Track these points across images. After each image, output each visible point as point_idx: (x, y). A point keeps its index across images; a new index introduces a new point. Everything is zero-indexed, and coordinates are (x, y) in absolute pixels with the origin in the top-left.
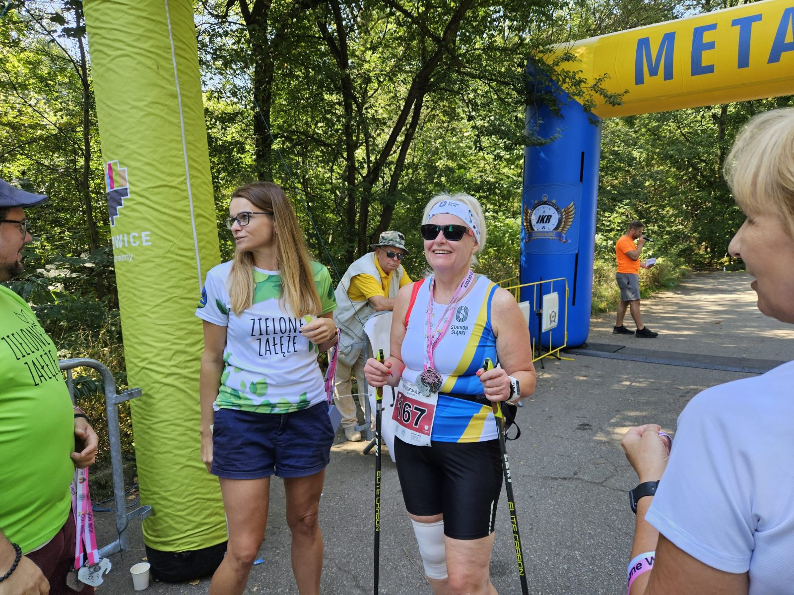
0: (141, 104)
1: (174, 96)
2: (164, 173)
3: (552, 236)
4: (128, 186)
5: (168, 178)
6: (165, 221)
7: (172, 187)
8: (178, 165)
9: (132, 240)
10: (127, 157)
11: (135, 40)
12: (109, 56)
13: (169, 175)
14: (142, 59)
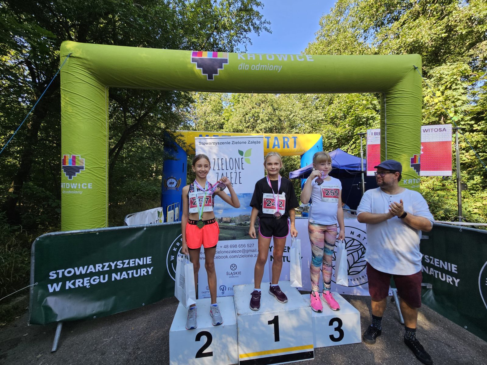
1: (105, 136)
2: (99, 162)
3: (174, 189)
4: (84, 166)
5: (101, 165)
6: (98, 180)
7: (101, 168)
14: (97, 122)
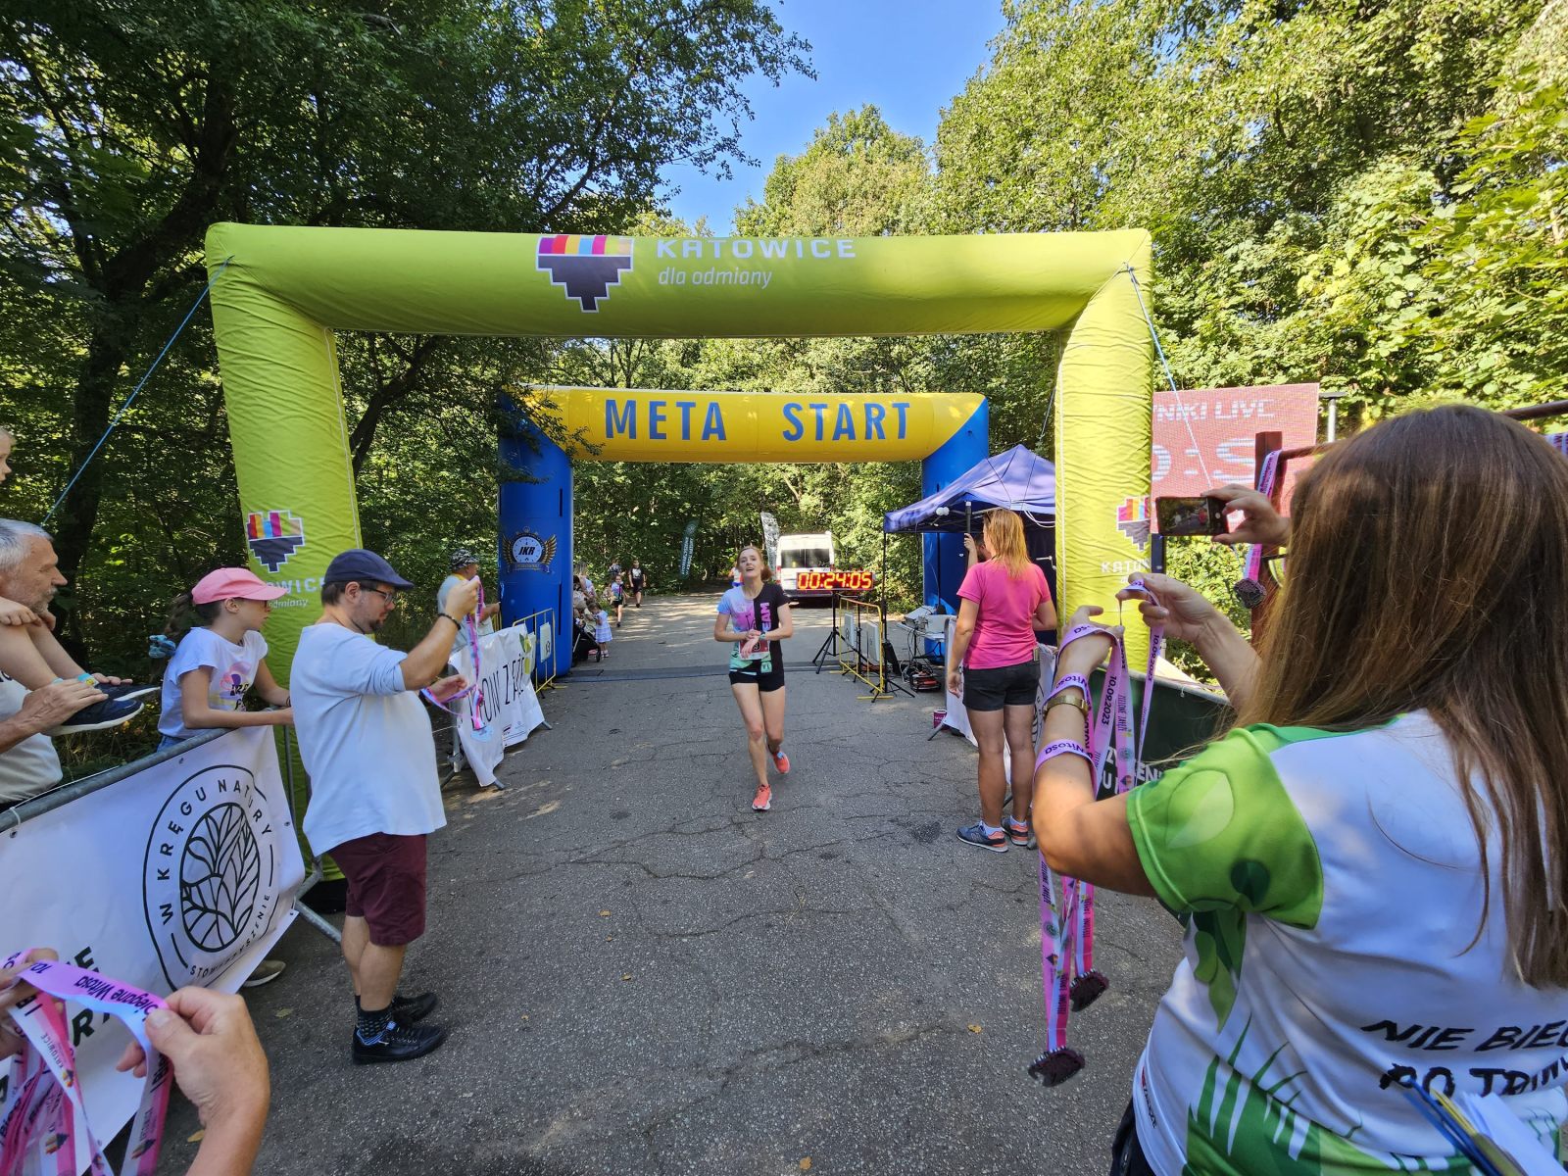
0: (315, 461)
1: (343, 456)
2: (337, 523)
3: (536, 568)
4: (302, 535)
7: (346, 537)
8: (349, 516)
9: (306, 586)
10: (300, 509)
11: (311, 404)
12: (279, 413)
13: (343, 526)
14: (317, 422)
